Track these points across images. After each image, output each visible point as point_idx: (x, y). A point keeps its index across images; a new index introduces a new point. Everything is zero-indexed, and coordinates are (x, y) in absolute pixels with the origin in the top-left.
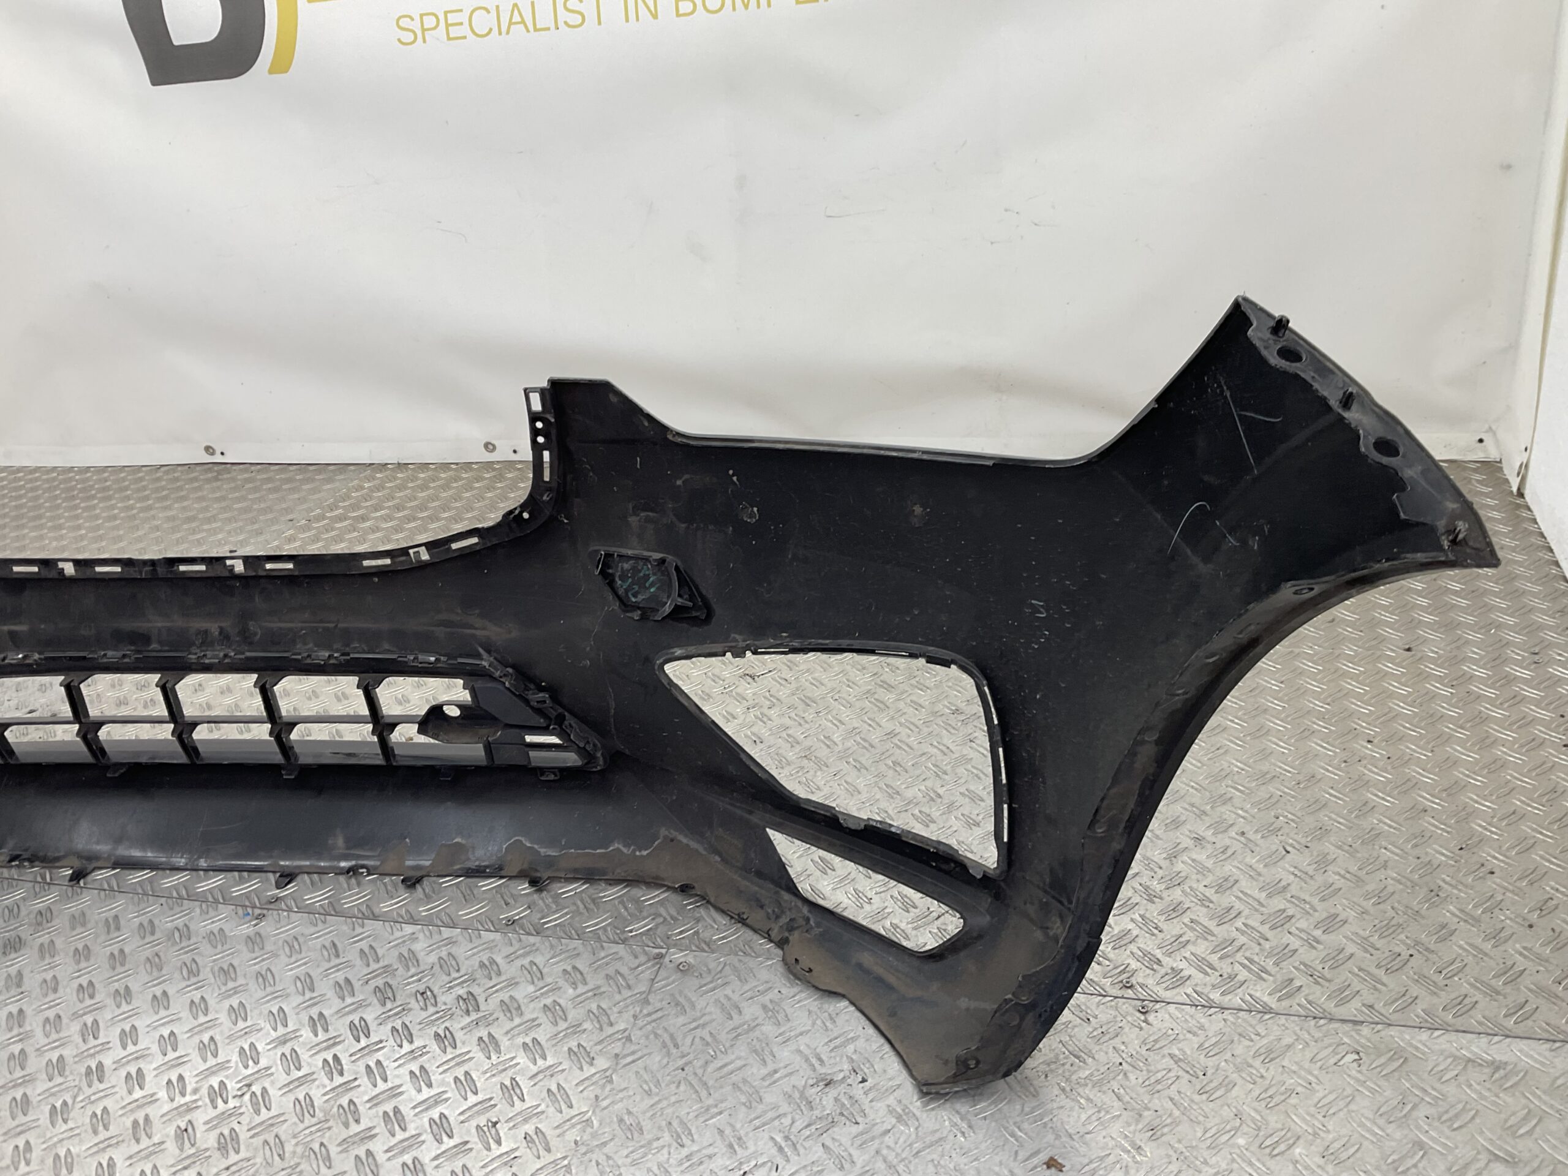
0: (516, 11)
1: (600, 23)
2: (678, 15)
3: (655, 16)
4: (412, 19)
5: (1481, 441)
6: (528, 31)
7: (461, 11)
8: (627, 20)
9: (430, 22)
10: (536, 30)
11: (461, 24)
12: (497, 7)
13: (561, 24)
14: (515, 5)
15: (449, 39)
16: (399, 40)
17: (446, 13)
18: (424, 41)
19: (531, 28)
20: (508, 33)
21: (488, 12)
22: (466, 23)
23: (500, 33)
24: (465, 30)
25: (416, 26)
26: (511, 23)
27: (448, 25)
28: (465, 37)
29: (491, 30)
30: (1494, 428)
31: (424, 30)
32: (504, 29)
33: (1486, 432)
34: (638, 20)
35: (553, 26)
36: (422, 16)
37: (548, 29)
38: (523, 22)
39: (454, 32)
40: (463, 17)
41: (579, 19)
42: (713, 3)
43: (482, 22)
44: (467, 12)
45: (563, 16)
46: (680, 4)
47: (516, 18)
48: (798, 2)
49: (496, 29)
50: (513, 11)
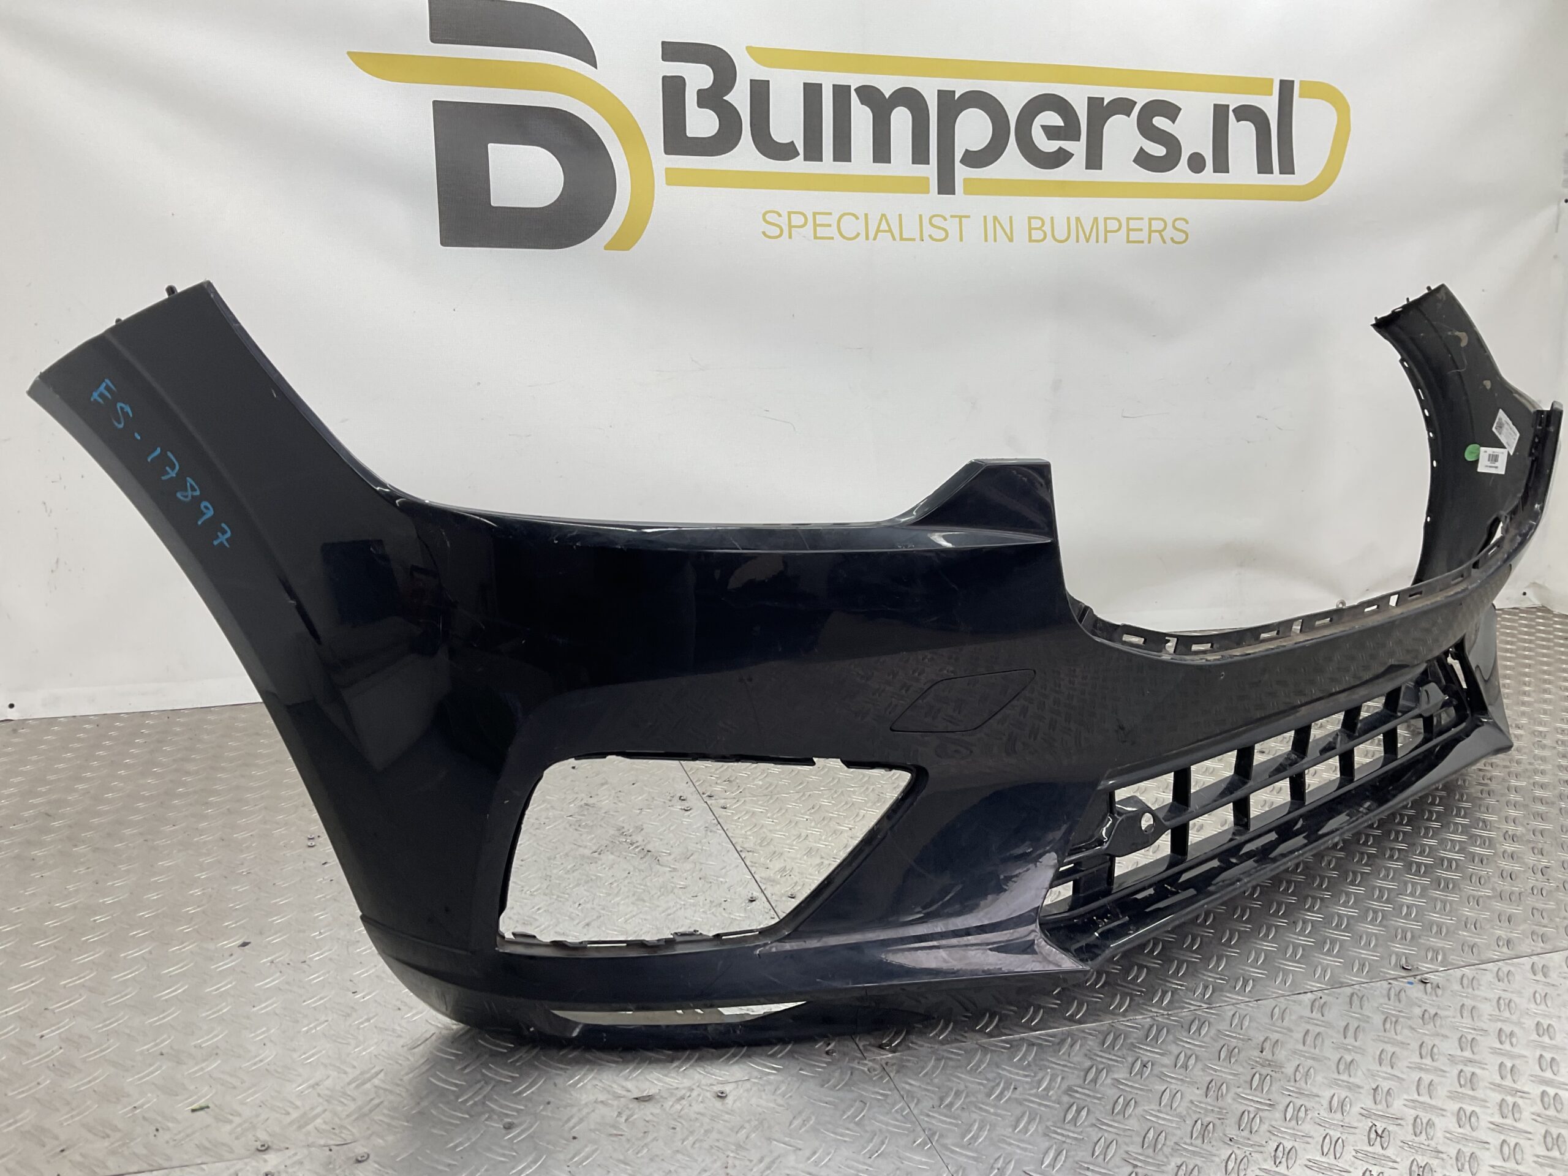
0: (884, 221)
1: (961, 240)
2: (1031, 240)
3: (1011, 240)
4: (780, 215)
5: (1525, 594)
6: (894, 239)
7: (830, 214)
8: (986, 240)
9: (797, 220)
10: (902, 239)
11: (830, 226)
12: (866, 215)
13: (926, 237)
14: (883, 215)
15: (816, 237)
16: (764, 233)
18: (790, 237)
19: (897, 236)
20: (875, 239)
21: (857, 218)
22: (835, 226)
23: (867, 238)
24: (833, 231)
25: (783, 221)
26: (878, 231)
27: (815, 225)
28: (832, 238)
29: (858, 234)
31: (790, 227)
32: (872, 235)
33: (1528, 587)
34: (995, 241)
35: (918, 237)
36: (789, 213)
37: (913, 239)
38: (890, 231)
39: (820, 232)
40: (833, 220)
41: (942, 235)
42: (1061, 234)
43: (851, 226)
44: (836, 216)
45: (928, 230)
46: (1033, 231)
47: (884, 226)
48: (1128, 241)
49: (863, 234)
50: (881, 219)
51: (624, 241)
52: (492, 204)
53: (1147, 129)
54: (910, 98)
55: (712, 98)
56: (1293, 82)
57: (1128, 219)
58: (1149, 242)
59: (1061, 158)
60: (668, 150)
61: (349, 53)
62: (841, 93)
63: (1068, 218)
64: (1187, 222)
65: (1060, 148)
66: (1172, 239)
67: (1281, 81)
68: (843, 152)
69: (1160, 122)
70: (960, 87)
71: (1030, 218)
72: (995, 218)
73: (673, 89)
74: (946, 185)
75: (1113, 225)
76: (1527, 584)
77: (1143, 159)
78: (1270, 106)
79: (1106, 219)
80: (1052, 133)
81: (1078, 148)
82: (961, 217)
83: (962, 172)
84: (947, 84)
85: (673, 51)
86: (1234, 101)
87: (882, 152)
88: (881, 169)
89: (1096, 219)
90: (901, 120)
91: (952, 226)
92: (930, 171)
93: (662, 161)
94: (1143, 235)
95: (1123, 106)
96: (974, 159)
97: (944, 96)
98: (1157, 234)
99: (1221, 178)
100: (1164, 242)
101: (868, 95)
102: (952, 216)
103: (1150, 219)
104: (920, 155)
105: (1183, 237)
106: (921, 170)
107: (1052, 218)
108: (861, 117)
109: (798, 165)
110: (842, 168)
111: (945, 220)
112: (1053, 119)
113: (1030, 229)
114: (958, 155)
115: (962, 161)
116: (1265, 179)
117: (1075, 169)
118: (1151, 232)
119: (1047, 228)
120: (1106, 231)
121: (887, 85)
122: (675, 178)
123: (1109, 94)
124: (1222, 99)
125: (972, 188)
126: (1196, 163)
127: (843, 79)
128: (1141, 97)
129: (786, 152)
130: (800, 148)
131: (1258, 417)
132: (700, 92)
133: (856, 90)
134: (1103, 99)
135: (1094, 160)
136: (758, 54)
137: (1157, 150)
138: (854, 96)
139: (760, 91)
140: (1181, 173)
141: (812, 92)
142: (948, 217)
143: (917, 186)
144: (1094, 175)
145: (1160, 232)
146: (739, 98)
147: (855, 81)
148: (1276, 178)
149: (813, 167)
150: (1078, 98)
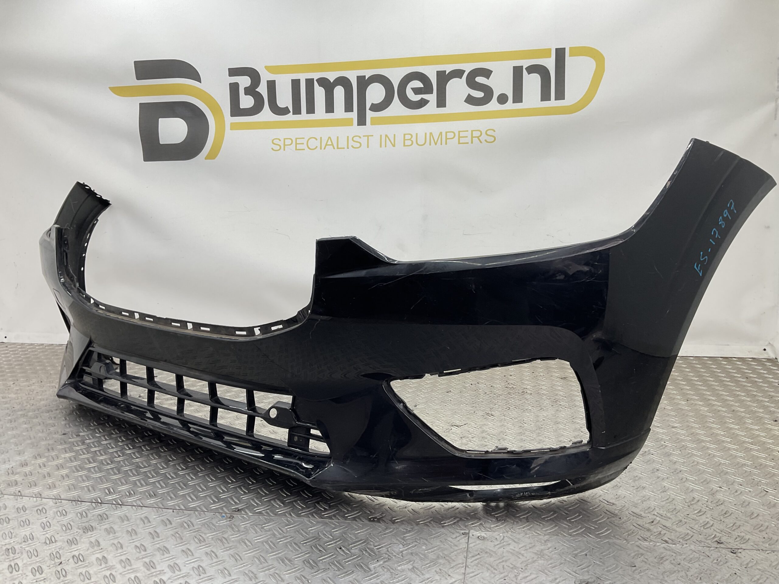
0: (329, 140)
1: (368, 147)
2: (404, 145)
3: (394, 146)
4: (280, 140)
6: (334, 148)
7: (304, 138)
8: (381, 147)
9: (288, 142)
10: (338, 148)
11: (303, 144)
12: (321, 138)
13: (350, 147)
14: (330, 138)
15: (296, 149)
16: (272, 149)
17: (296, 139)
18: (284, 150)
19: (336, 147)
20: (324, 149)
21: (317, 140)
22: (305, 144)
23: (321, 149)
24: (304, 146)
25: (281, 143)
26: (326, 145)
27: (296, 144)
28: (304, 149)
29: (317, 147)
30: (771, 343)
31: (285, 145)
32: (323, 147)
33: (767, 345)
34: (386, 147)
35: (346, 147)
36: (285, 139)
37: (344, 148)
38: (332, 145)
39: (299, 147)
40: (305, 141)
41: (358, 145)
42: (421, 142)
43: (313, 143)
44: (306, 139)
45: (351, 143)
46: (406, 141)
47: (329, 143)
48: (459, 143)
49: (319, 146)
50: (328, 140)
51: (212, 156)
52: (161, 143)
53: (471, 83)
54: (344, 82)
55: (251, 91)
56: (565, 49)
57: (459, 132)
58: (472, 143)
59: (422, 103)
60: (233, 114)
61: (109, 88)
62: (310, 83)
63: (426, 134)
64: (495, 131)
65: (422, 98)
66: (486, 140)
67: (556, 49)
68: (311, 109)
69: (480, 80)
70: (368, 73)
71: (405, 135)
72: (386, 136)
73: (234, 88)
74: (362, 121)
75: (450, 135)
76: (767, 343)
77: (470, 100)
78: (550, 64)
79: (446, 133)
80: (417, 91)
81: (432, 98)
82: (368, 136)
83: (370, 114)
84: (361, 73)
85: (233, 72)
86: (526, 63)
87: (330, 108)
88: (330, 116)
89: (441, 133)
90: (339, 92)
91: (364, 141)
92: (354, 115)
93: (229, 119)
94: (468, 140)
95: (458, 73)
96: (376, 108)
97: (361, 79)
98: (477, 138)
99: (518, 106)
100: (481, 142)
101: (323, 82)
102: (364, 136)
103: (472, 131)
104: (348, 108)
105: (493, 139)
106: (349, 115)
107: (417, 134)
108: (320, 93)
109: (290, 117)
110: (311, 117)
111: (360, 138)
112: (417, 84)
113: (405, 140)
114: (368, 106)
115: (370, 109)
116: (546, 104)
117: (431, 108)
118: (472, 137)
119: (414, 139)
120: (446, 139)
121: (332, 77)
122: (234, 127)
123: (448, 68)
124: (518, 63)
125: (375, 122)
126: (502, 99)
127: (310, 76)
128: (468, 68)
129: (284, 111)
130: (291, 109)
131: (548, 235)
132: (245, 89)
133: (316, 80)
134: (445, 71)
135: (441, 102)
136: (270, 69)
137: (479, 94)
138: (316, 83)
139: (271, 85)
140: (493, 105)
141: (296, 84)
142: (361, 136)
143: (347, 123)
144: (442, 110)
145: (478, 137)
146: (263, 89)
147: (316, 76)
148: (553, 103)
149: (297, 117)
150: (431, 72)
